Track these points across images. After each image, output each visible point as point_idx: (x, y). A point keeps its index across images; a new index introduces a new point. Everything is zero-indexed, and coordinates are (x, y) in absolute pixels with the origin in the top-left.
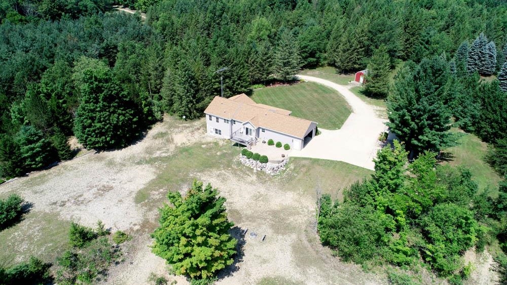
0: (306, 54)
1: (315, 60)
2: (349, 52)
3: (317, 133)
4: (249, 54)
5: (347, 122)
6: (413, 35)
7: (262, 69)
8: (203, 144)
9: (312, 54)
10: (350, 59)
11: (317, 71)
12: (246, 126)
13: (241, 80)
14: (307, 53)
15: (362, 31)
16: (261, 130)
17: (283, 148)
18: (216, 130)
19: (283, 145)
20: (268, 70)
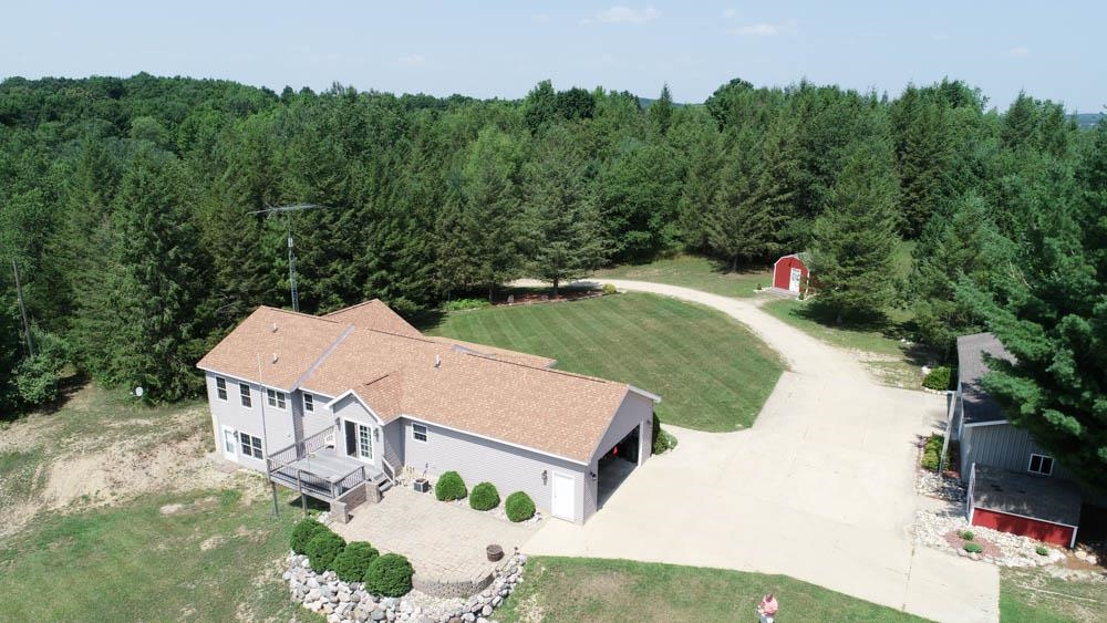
0: (621, 220)
1: (647, 235)
2: (749, 202)
3: (659, 444)
4: (437, 202)
5: (773, 404)
6: (924, 165)
7: (478, 249)
8: (172, 500)
9: (639, 221)
10: (752, 225)
11: (654, 268)
12: (347, 414)
13: (391, 271)
14: (624, 217)
15: (783, 143)
16: (410, 431)
17: (500, 512)
18: (245, 438)
19: (503, 500)
20: (497, 251)
